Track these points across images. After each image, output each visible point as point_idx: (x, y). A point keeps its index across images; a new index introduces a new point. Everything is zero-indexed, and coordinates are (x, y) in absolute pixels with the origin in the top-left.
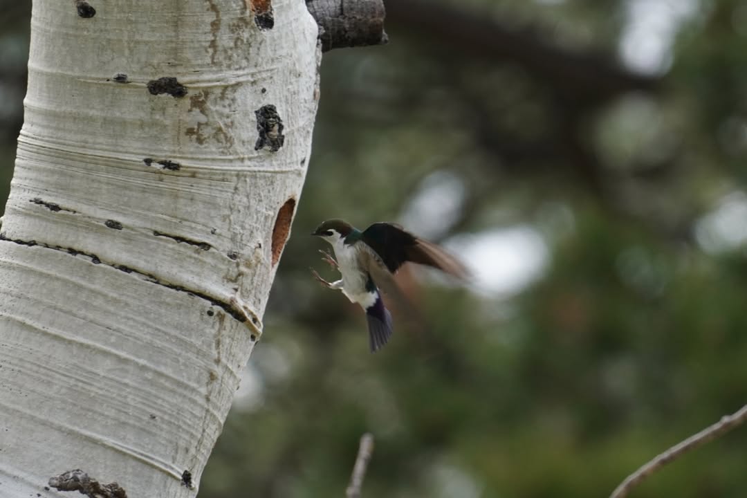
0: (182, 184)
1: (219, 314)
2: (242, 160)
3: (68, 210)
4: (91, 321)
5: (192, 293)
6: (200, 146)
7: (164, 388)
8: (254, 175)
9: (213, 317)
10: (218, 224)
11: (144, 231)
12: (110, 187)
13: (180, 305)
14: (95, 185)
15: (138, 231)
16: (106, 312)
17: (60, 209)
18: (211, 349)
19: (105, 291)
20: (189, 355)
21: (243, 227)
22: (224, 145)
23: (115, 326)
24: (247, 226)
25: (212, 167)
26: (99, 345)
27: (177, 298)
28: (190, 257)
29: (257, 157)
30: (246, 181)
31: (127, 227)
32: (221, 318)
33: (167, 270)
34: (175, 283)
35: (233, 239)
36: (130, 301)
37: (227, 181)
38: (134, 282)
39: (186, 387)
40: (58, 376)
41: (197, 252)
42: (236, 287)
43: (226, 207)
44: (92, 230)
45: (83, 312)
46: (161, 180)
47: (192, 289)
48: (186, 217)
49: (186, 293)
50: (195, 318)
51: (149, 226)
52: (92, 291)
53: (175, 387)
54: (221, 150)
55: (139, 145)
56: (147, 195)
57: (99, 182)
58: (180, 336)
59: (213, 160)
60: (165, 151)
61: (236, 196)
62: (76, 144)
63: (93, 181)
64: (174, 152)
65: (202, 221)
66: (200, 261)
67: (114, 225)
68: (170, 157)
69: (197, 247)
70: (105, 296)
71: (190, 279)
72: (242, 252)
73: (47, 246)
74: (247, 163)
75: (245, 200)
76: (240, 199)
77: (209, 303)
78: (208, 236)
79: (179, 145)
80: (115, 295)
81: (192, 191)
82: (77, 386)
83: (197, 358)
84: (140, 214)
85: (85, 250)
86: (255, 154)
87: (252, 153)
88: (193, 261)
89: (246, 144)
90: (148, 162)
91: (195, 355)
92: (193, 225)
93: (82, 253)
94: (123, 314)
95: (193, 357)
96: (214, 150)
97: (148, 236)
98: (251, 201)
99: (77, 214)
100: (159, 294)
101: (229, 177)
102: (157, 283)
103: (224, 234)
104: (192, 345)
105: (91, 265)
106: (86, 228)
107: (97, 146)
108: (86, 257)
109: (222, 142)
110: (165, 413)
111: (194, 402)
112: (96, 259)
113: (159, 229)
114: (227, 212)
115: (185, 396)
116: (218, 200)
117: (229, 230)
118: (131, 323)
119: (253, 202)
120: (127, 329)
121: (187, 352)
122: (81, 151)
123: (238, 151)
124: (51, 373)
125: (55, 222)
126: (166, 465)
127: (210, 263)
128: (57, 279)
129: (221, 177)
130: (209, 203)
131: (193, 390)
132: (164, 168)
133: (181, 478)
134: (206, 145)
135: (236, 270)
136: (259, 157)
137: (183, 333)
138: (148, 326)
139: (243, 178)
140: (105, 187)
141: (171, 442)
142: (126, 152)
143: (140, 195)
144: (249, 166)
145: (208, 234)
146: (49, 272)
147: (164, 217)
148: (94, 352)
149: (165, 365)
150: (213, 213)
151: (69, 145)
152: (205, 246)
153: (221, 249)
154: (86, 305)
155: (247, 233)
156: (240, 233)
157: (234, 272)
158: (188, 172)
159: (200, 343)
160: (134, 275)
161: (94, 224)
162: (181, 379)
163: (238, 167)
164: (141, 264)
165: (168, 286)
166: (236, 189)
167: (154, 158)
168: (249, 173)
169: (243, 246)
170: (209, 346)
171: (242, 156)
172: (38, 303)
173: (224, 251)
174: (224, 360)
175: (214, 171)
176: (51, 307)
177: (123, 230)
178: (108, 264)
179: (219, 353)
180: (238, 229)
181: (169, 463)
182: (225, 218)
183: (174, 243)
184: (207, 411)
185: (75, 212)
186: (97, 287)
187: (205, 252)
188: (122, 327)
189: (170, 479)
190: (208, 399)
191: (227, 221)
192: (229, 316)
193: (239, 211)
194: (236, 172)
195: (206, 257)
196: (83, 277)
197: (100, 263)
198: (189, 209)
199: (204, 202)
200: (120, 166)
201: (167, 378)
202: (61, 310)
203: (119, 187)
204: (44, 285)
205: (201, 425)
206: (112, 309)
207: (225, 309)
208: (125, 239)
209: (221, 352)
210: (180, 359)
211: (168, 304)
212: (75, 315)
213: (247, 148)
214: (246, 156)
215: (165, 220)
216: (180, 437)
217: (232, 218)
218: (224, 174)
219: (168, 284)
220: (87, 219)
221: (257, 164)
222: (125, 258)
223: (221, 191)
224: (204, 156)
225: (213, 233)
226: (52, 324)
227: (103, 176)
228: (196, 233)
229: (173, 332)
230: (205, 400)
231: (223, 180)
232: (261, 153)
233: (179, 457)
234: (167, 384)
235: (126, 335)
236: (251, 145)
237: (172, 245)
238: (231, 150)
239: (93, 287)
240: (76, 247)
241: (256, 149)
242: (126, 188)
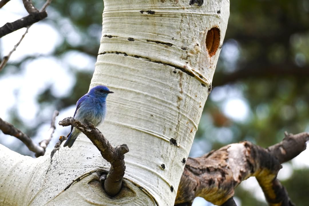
0: (157, 20)
1: (179, 72)
2: (184, 9)
3: (115, 37)
4: (125, 80)
5: (165, 64)
6: (162, 3)
7: (156, 103)
8: (190, 15)
9: (176, 74)
10: (175, 35)
11: (143, 41)
12: (129, 25)
13: (161, 69)
14: (124, 25)
15: (140, 41)
16: (130, 75)
17: (112, 37)
18: (177, 87)
19: (130, 67)
20: (167, 89)
21: (188, 37)
22: (174, 3)
23: (134, 80)
24: (190, 36)
25: (169, 12)
26: (128, 89)
27: (159, 66)
28: (163, 49)
29: (191, 8)
30: (186, 17)
31: (136, 40)
32: (181, 74)
33: (153, 55)
34: (157, 60)
35: (183, 41)
36: (139, 69)
37: (177, 17)
38: (140, 61)
39: (166, 103)
40: (113, 103)
41: (166, 47)
42: (187, 61)
43: (178, 28)
44: (123, 43)
45: (121, 76)
46: (148, 19)
47: (165, 62)
48: (160, 33)
49: (162, 64)
50: (168, 74)
51: (144, 38)
52: (125, 67)
53: (161, 103)
54: (172, 5)
55: (138, 5)
56: (143, 25)
57: (125, 23)
58: (161, 82)
59: (169, 9)
60: (148, 7)
61: (182, 24)
62: (116, 9)
63: (123, 23)
64: (152, 7)
65: (167, 34)
66: (168, 51)
67: (131, 39)
68: (150, 9)
69: (166, 45)
70: (130, 69)
71: (164, 58)
72: (188, 47)
73: (109, 53)
74: (186, 10)
75: (187, 25)
76: (185, 25)
77: (174, 68)
78: (171, 41)
79: (154, 3)
80: (132, 68)
81: (161, 22)
82: (120, 106)
83: (171, 91)
84: (140, 34)
85: (121, 51)
86: (190, 6)
87: (188, 6)
88: (165, 51)
89: (185, 2)
90: (142, 12)
91: (170, 90)
92: (163, 36)
93: (120, 53)
94: (137, 75)
95: (169, 91)
96: (169, 5)
97: (144, 42)
98: (191, 26)
99: (118, 38)
100: (151, 65)
101: (178, 16)
102: (150, 61)
103: (178, 39)
104: (167, 85)
105: (124, 57)
106: (121, 43)
107: (123, 9)
108: (122, 54)
109: (173, 2)
110: (157, 113)
111: (171, 109)
112: (126, 54)
113: (149, 39)
114: (179, 30)
115: (166, 107)
116: (174, 26)
117: (180, 38)
118: (140, 78)
119: (191, 27)
120: (139, 81)
121: (165, 88)
122: (117, 12)
123: (181, 5)
124: (110, 102)
125: (111, 43)
126: (160, 135)
127: (173, 52)
128: (112, 65)
129: (174, 16)
130: (169, 27)
131: (170, 104)
132: (148, 14)
133: (169, 141)
134: (165, 3)
135: (186, 54)
136: (193, 8)
137: (163, 81)
138: (147, 79)
139: (185, 16)
140: (127, 25)
141: (161, 126)
142: (133, 9)
143: (140, 26)
145: (170, 39)
146: (109, 63)
147: (151, 34)
148: (126, 92)
149: (156, 94)
150: (172, 31)
151: (114, 10)
152: (170, 45)
153: (178, 45)
154: (123, 73)
155: (190, 39)
156: (186, 39)
157: (185, 55)
158: (159, 14)
159: (171, 85)
160: (140, 59)
161: (123, 40)
162: (164, 100)
163: (181, 11)
164: (142, 54)
165: (155, 62)
166: (182, 21)
167: (144, 10)
168: (187, 14)
169: (188, 45)
170: (176, 86)
171: (183, 7)
172: (106, 75)
173: (179, 46)
174: (185, 92)
175: (170, 13)
176: (110, 76)
177: (135, 41)
178: (130, 55)
179: (182, 89)
180: (185, 38)
181: (162, 134)
182: (178, 33)
183: (155, 44)
184: (179, 113)
185: (117, 37)
186: (126, 65)
187: (170, 47)
188: (137, 80)
189: (163, 141)
190: (179, 108)
191: (179, 34)
192: (185, 74)
193: (185, 30)
194: (180, 14)
195: (170, 49)
196: (121, 62)
197: (127, 56)
198: (161, 30)
199: (168, 27)
200: (131, 15)
201: (157, 99)
202: (114, 77)
203: (132, 24)
204: (108, 68)
205: (177, 119)
206: (133, 73)
207: (182, 71)
208: (136, 44)
209: (183, 89)
210: (162, 91)
211: (155, 69)
212: (119, 78)
213: (186, 4)
214: (185, 7)
215: (151, 35)
216: (166, 123)
217: (181, 33)
218: (175, 15)
219: (154, 61)
220: (122, 39)
221: (191, 10)
222: (136, 52)
223: (174, 22)
224: (165, 8)
225: (173, 39)
226: (111, 83)
227: (126, 21)
228: (165, 39)
229: (158, 80)
230: (177, 109)
231: (175, 17)
232: (193, 6)
233: (167, 132)
234: (157, 102)
235: (139, 83)
236: (187, 3)
237: (155, 45)
238: (177, 5)
239: (125, 66)
240: (118, 51)
241: (190, 4)
242: (135, 24)
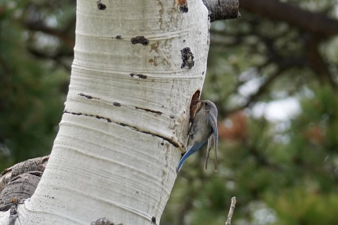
0: (147, 85)
1: (166, 144)
2: (175, 73)
3: (96, 98)
4: (108, 149)
5: (154, 135)
6: (155, 67)
7: (142, 179)
8: (181, 80)
9: (164, 146)
10: (165, 103)
11: (131, 107)
12: (115, 87)
13: (149, 141)
14: (108, 86)
15: (128, 107)
16: (114, 145)
17: (92, 98)
18: (163, 160)
19: (114, 135)
20: (154, 163)
21: (176, 104)
22: (167, 66)
23: (119, 151)
24: (178, 104)
25: (161, 77)
26: (112, 160)
27: (147, 137)
28: (153, 118)
29: (182, 72)
30: (177, 83)
31: (123, 105)
32: (168, 146)
33: (142, 125)
34: (146, 131)
35: (172, 110)
36: (125, 139)
37: (169, 83)
38: (127, 131)
39: (152, 178)
40: (93, 175)
41: (156, 116)
42: (174, 131)
43: (168, 95)
44: (107, 107)
45: (104, 145)
46: (138, 83)
47: (154, 133)
48: (150, 100)
49: (151, 135)
50: (155, 146)
51: (133, 104)
52: (108, 135)
53: (147, 178)
54: (165, 69)
55: (128, 67)
56: (132, 90)
57: (110, 85)
58: (148, 155)
59: (162, 73)
60: (140, 70)
61: (173, 89)
62: (99, 68)
63: (107, 84)
64: (144, 70)
65: (157, 101)
66: (157, 120)
67: (117, 105)
68: (142, 73)
69: (156, 114)
70: (114, 137)
71: (153, 128)
72: (176, 115)
73: (86, 115)
74: (177, 74)
75: (177, 91)
76: (175, 91)
77: (162, 139)
78: (160, 108)
79: (146, 67)
80: (118, 137)
81: (153, 88)
82: (102, 179)
83: (157, 164)
84: (129, 99)
85: (104, 117)
86: (181, 70)
87: (180, 70)
88: (154, 120)
89: (177, 66)
90: (132, 75)
91: (156, 163)
92: (154, 104)
93: (103, 118)
94: (122, 145)
95: (155, 164)
96: (162, 69)
97: (133, 109)
98: (180, 92)
99: (100, 100)
100: (138, 136)
101: (169, 81)
102: (138, 131)
103: (168, 107)
104: (154, 159)
105: (107, 124)
106: (104, 107)
107: (108, 69)
108: (105, 120)
109: (166, 65)
110: (143, 190)
111: (156, 185)
112: (109, 120)
113: (138, 106)
114: (169, 97)
115: (152, 182)
116: (165, 92)
117: (170, 105)
118: (126, 149)
119: (181, 92)
120: (124, 152)
121: (152, 162)
122: (101, 71)
123: (173, 69)
124: (90, 174)
125: (90, 104)
126: (144, 214)
127: (161, 121)
128: (91, 130)
129: (166, 81)
130: (160, 93)
131: (156, 179)
132: (139, 78)
133: (151, 220)
134: (159, 67)
135: (174, 124)
136: (183, 72)
137: (150, 153)
138: (134, 151)
139: (176, 82)
140: (112, 87)
141: (146, 204)
142: (122, 71)
143: (128, 91)
144: (178, 76)
145: (160, 107)
146: (88, 127)
147: (140, 100)
148: (109, 164)
149: (143, 168)
150: (162, 98)
151: (95, 68)
152: (159, 113)
153: (167, 114)
154: (105, 142)
155: (178, 106)
156: (175, 107)
157: (173, 125)
158: (151, 79)
159: (158, 158)
160: (126, 127)
161: (107, 104)
162: (150, 175)
163: (173, 76)
164: (130, 122)
165: (142, 132)
166: (173, 86)
167: (134, 73)
168: (178, 79)
169: (176, 113)
170: (162, 159)
171: (175, 71)
172: (83, 141)
173: (168, 115)
174: (169, 165)
175: (162, 79)
176: (89, 143)
177: (122, 107)
178: (115, 122)
179: (167, 162)
180: (174, 105)
181: (146, 213)
182: (168, 100)
183: (145, 112)
184: (162, 189)
185: (99, 99)
186: (110, 133)
187: (159, 116)
188: (122, 151)
189: (146, 221)
190: (162, 183)
191: (169, 101)
192: (171, 145)
193: (174, 97)
194: (172, 79)
195: (159, 118)
196: (104, 129)
197: (111, 122)
198: (152, 96)
199: (159, 93)
200: (118, 77)
201: (144, 174)
202: (94, 144)
203: (119, 87)
204: (86, 133)
205: (160, 195)
206: (117, 143)
207: (169, 142)
208: (122, 111)
209: (168, 162)
210: (149, 165)
211: (143, 140)
212: (100, 147)
213: (178, 68)
214: (177, 71)
215: (140, 102)
216: (150, 201)
217: (171, 100)
218: (167, 80)
219: (142, 131)
220: (105, 102)
221: (182, 75)
222: (123, 120)
223: (166, 88)
224: (157, 72)
225: (163, 107)
226: (90, 151)
227: (112, 82)
228: (155, 107)
229: (146, 153)
230: (161, 184)
231: (167, 83)
232: (184, 69)
233: (150, 210)
234: (144, 177)
235: (124, 155)
236: (179, 66)
237: (144, 113)
238: (170, 69)
239: (108, 133)
240: (100, 115)
241: (181, 68)
242: (122, 87)
